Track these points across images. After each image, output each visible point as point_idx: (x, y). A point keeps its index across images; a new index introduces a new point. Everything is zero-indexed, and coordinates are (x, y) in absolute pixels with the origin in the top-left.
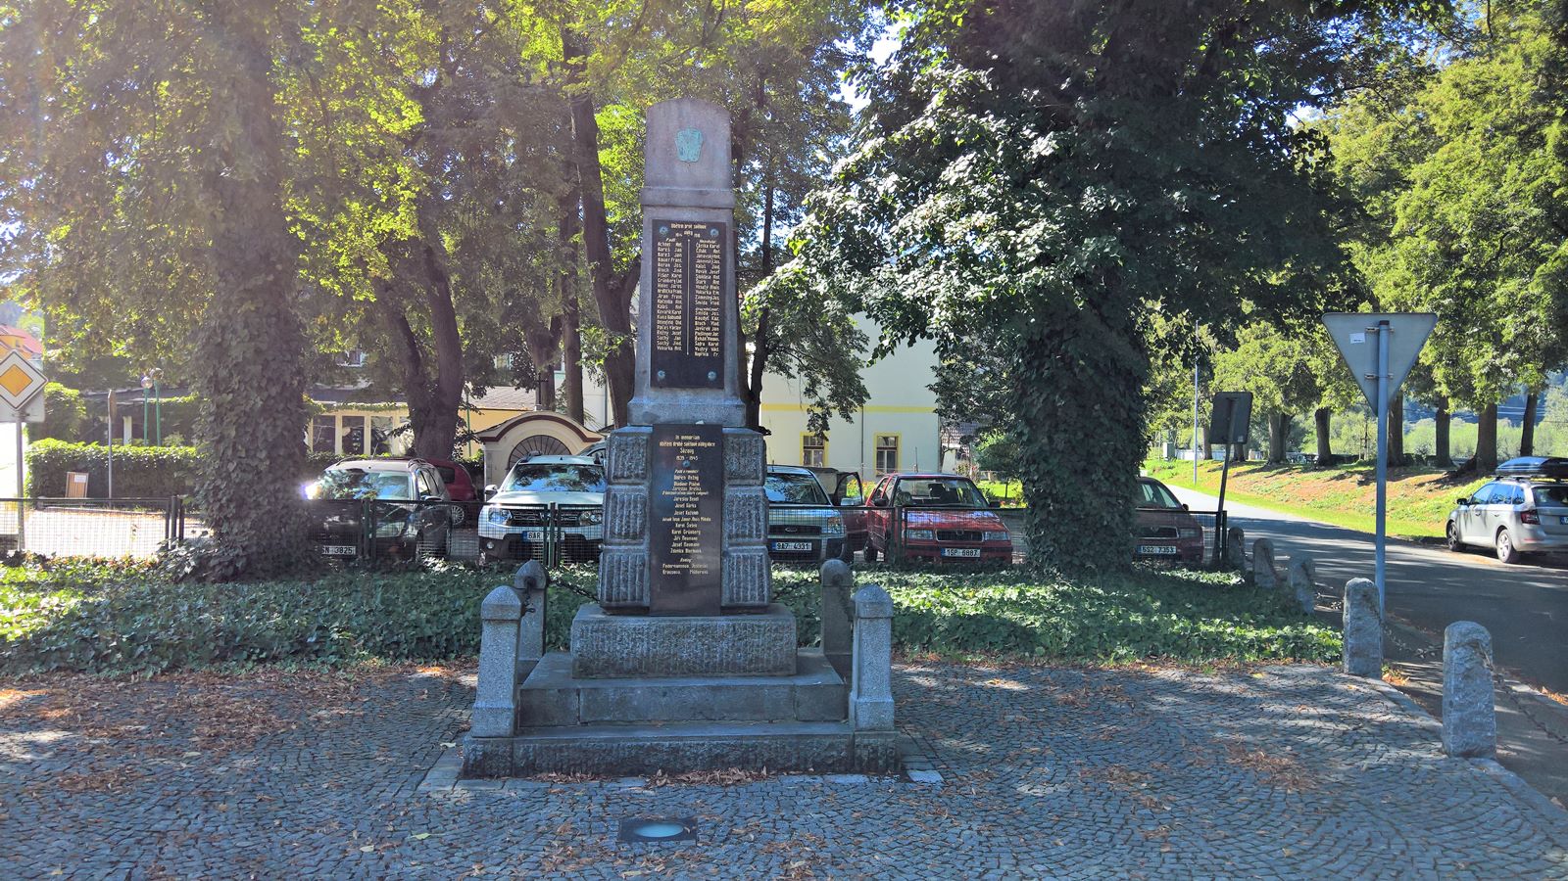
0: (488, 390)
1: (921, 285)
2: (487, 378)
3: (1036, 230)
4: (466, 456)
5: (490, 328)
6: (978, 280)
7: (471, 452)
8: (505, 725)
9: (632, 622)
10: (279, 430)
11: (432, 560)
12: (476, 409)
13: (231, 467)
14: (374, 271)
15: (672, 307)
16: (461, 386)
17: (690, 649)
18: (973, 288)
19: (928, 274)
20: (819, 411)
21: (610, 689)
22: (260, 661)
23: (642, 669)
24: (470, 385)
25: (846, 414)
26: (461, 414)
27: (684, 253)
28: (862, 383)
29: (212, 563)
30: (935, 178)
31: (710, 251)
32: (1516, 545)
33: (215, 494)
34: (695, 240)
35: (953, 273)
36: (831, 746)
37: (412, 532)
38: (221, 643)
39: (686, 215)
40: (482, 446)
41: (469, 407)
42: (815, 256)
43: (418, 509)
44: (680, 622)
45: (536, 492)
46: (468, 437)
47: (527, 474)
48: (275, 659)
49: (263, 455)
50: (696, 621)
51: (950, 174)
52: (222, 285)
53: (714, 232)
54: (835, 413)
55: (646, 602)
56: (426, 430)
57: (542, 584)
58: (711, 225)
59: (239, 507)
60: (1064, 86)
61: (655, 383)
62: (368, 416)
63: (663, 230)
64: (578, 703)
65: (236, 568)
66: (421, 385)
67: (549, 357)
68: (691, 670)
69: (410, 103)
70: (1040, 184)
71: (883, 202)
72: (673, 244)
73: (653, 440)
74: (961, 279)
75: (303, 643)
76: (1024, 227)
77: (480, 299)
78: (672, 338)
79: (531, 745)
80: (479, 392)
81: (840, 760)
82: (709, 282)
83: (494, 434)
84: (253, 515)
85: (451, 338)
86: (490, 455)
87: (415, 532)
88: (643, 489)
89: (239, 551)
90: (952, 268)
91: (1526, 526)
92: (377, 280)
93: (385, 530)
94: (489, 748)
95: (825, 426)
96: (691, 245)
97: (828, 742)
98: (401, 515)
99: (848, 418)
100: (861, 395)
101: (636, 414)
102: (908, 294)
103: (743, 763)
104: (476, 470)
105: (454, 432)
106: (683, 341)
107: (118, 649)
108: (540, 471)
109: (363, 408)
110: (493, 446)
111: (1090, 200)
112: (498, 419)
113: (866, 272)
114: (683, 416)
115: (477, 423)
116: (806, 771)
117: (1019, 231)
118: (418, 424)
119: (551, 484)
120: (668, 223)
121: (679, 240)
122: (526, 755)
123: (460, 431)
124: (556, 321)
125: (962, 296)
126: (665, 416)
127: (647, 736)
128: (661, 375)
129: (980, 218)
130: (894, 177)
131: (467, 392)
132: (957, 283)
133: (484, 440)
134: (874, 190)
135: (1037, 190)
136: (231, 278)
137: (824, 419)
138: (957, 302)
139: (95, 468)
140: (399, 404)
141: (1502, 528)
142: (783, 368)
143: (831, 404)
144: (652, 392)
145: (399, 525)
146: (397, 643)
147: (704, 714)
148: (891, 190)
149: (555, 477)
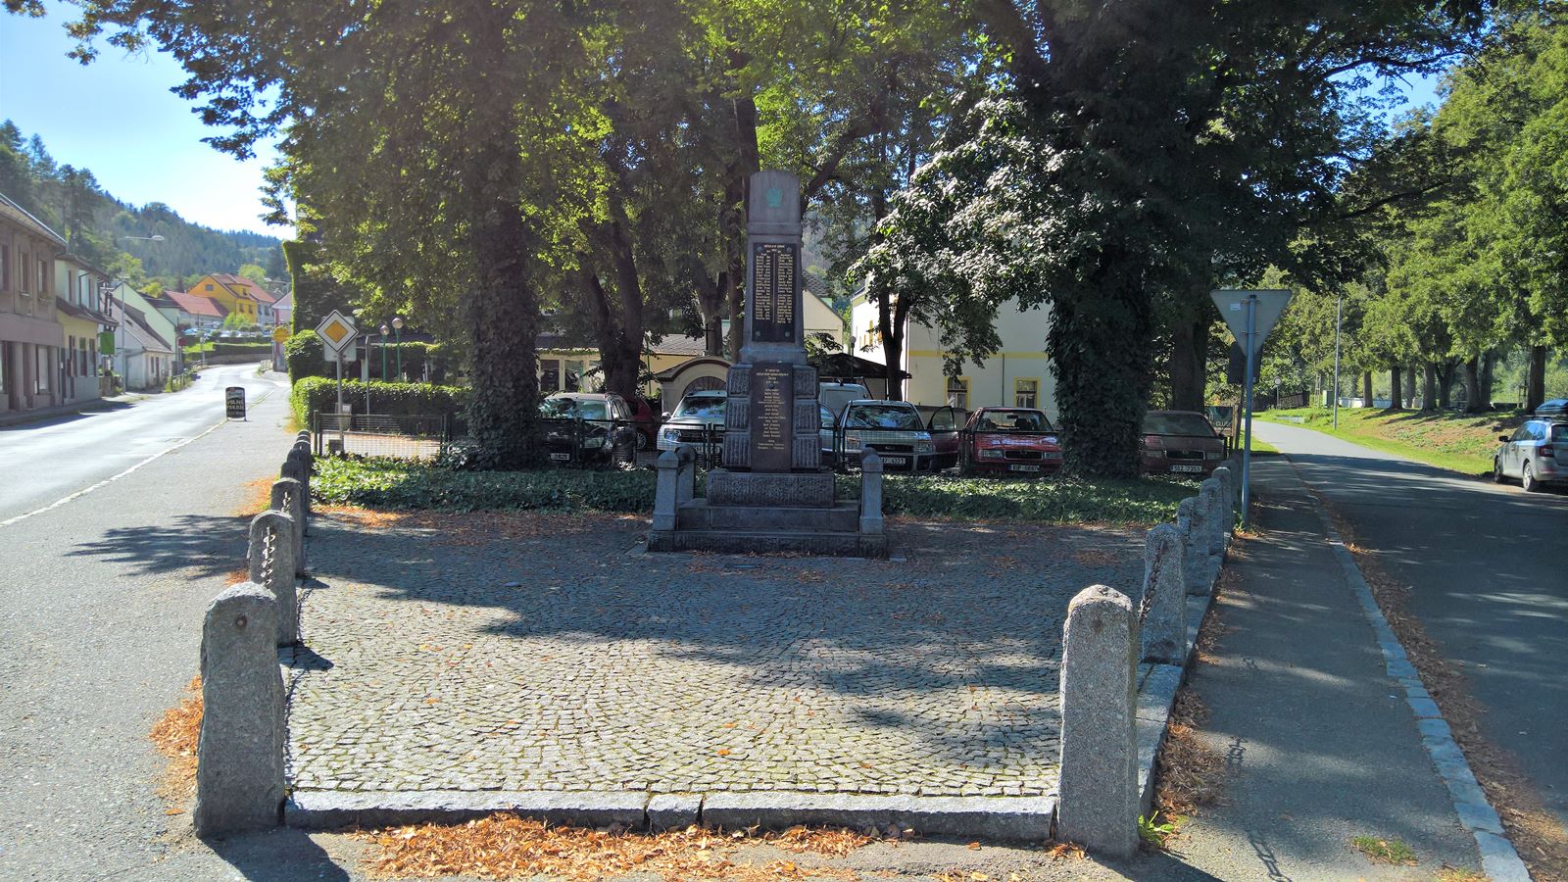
0: (664, 337)
1: (968, 264)
2: (663, 327)
3: (1046, 225)
4: (647, 394)
5: (666, 286)
6: (1006, 261)
7: (652, 390)
8: (670, 525)
9: (740, 475)
10: (521, 367)
11: (624, 463)
12: (654, 355)
13: (489, 392)
14: (578, 248)
15: (764, 294)
16: (642, 335)
17: (773, 491)
18: (1002, 267)
19: (974, 256)
20: (953, 357)
21: (728, 511)
22: (525, 508)
23: (747, 501)
24: (649, 334)
25: (977, 359)
26: (643, 358)
27: (772, 262)
28: (995, 331)
29: (479, 458)
30: (983, 183)
31: (786, 261)
32: (1535, 475)
33: (479, 412)
34: (778, 255)
35: (991, 255)
36: (846, 542)
37: (609, 445)
38: (502, 497)
39: (773, 239)
40: (659, 385)
41: (649, 353)
42: (896, 241)
43: (613, 428)
44: (767, 476)
45: (699, 418)
46: (649, 377)
47: (693, 404)
48: (534, 507)
49: (510, 385)
50: (776, 476)
51: (992, 182)
52: (480, 265)
53: (789, 249)
54: (968, 359)
55: (749, 464)
56: (615, 372)
57: (693, 458)
58: (787, 245)
59: (494, 421)
60: (1079, 112)
61: (754, 339)
62: (562, 360)
63: (760, 249)
64: (710, 517)
65: (494, 463)
66: (610, 334)
67: (717, 307)
68: (772, 503)
69: (603, 118)
70: (1057, 189)
71: (947, 200)
72: (765, 258)
73: (752, 373)
74: (996, 261)
75: (550, 499)
76: (1040, 222)
77: (657, 262)
78: (764, 312)
79: (682, 536)
80: (657, 340)
81: (851, 550)
82: (786, 279)
83: (670, 375)
84: (504, 426)
85: (635, 296)
86: (666, 393)
87: (611, 445)
88: (748, 400)
89: (496, 451)
90: (990, 252)
91: (1544, 458)
92: (580, 255)
93: (590, 442)
94: (661, 536)
95: (959, 371)
96: (774, 257)
97: (844, 540)
98: (601, 432)
99: (980, 364)
100: (994, 343)
101: (744, 357)
102: (958, 270)
103: (798, 549)
104: (655, 406)
105: (637, 373)
106: (771, 314)
107: (444, 497)
108: (704, 402)
109: (558, 353)
110: (668, 385)
111: (1086, 204)
112: (674, 363)
113: (932, 254)
114: (771, 358)
115: (656, 366)
116: (832, 555)
117: (1035, 225)
118: (606, 366)
119: (712, 413)
120: (762, 245)
121: (769, 254)
122: (681, 541)
123: (642, 373)
124: (723, 276)
125: (995, 273)
126: (761, 358)
127: (745, 534)
128: (758, 333)
129: (1008, 216)
130: (954, 182)
131: (647, 340)
132: (992, 263)
133: (662, 380)
134: (941, 191)
135: (1055, 193)
136: (487, 261)
137: (958, 365)
138: (992, 278)
139: (357, 400)
140: (592, 349)
141: (1527, 461)
142: (922, 318)
143: (966, 350)
144: (752, 344)
145: (600, 440)
146: (606, 502)
147: (777, 524)
148: (951, 192)
149: (714, 408)
